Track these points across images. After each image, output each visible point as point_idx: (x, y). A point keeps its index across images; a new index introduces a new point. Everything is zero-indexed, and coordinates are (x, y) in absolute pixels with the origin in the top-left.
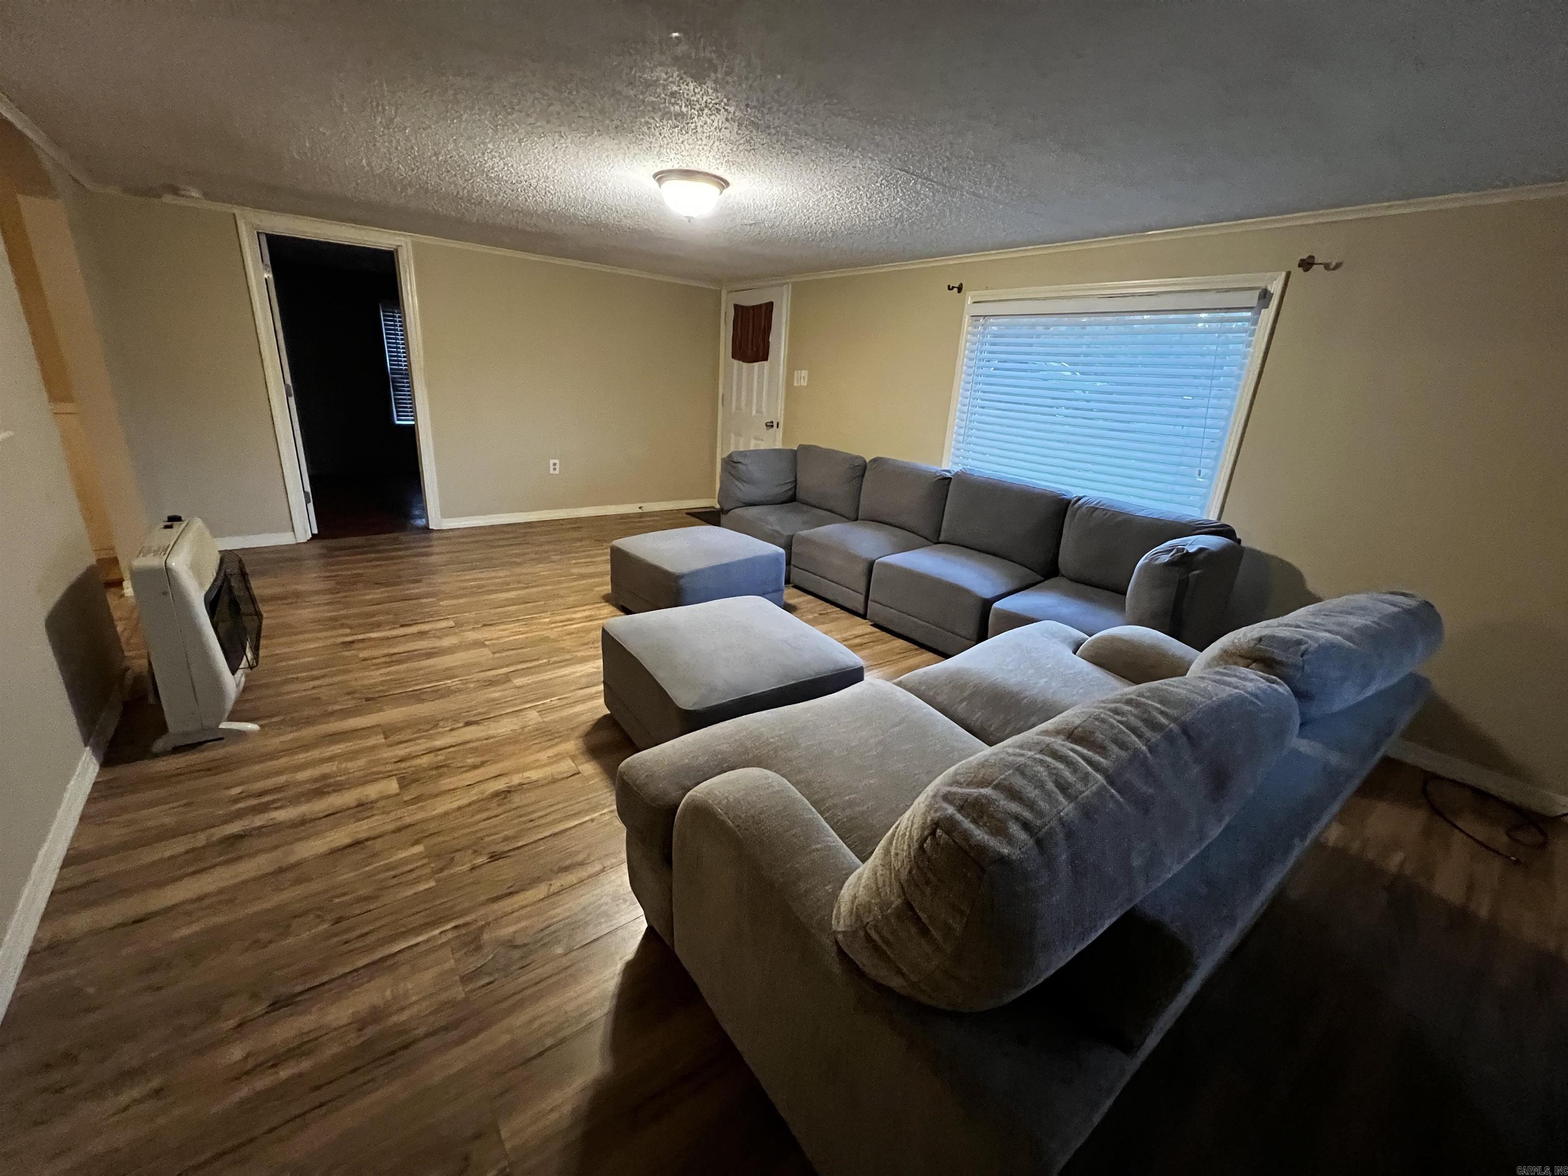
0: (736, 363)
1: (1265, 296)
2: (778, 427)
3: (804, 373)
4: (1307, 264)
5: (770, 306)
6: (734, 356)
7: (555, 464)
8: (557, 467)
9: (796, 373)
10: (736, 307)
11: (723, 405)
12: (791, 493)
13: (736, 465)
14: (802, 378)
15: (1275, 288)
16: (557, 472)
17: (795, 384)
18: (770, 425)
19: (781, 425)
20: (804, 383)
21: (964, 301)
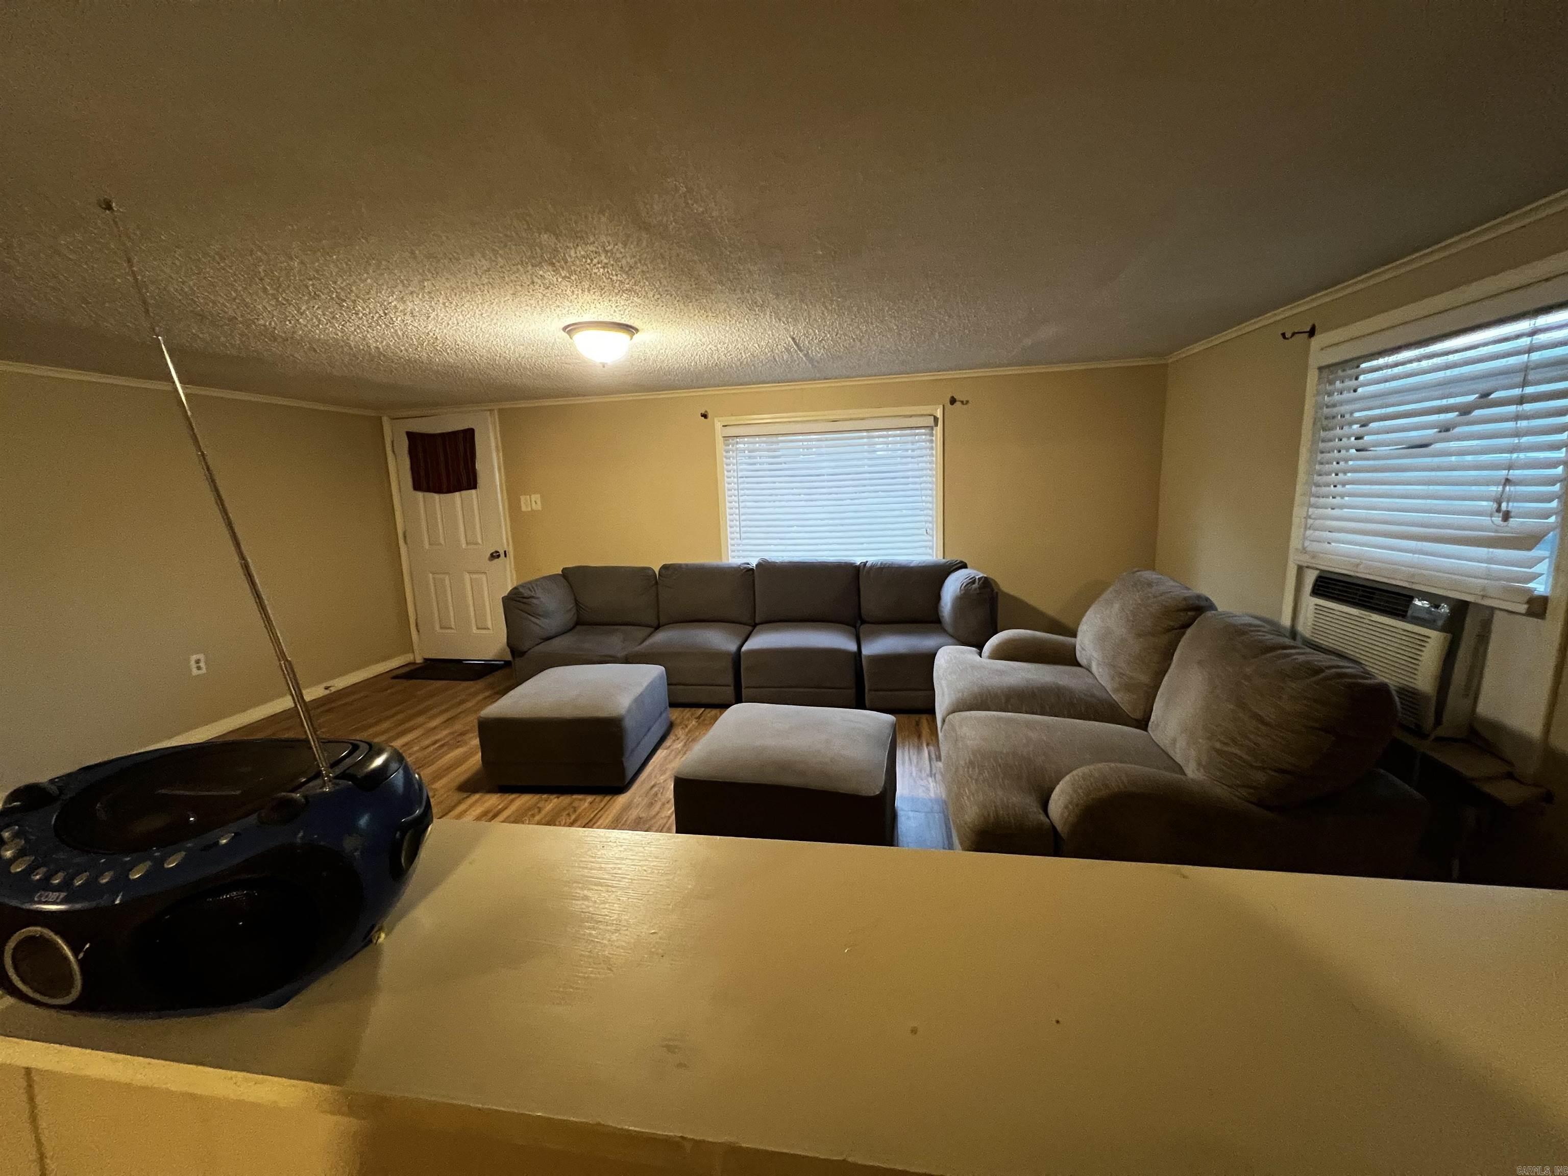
0: (420, 495)
1: (936, 420)
2: (506, 556)
3: (536, 497)
4: (953, 401)
5: (469, 434)
6: (417, 487)
7: (198, 662)
8: (202, 664)
9: (522, 498)
10: (411, 435)
11: (406, 542)
12: (575, 618)
13: (529, 600)
14: (531, 503)
15: (939, 414)
16: (204, 671)
17: (524, 509)
18: (495, 556)
19: (511, 553)
20: (538, 507)
21: (713, 425)
